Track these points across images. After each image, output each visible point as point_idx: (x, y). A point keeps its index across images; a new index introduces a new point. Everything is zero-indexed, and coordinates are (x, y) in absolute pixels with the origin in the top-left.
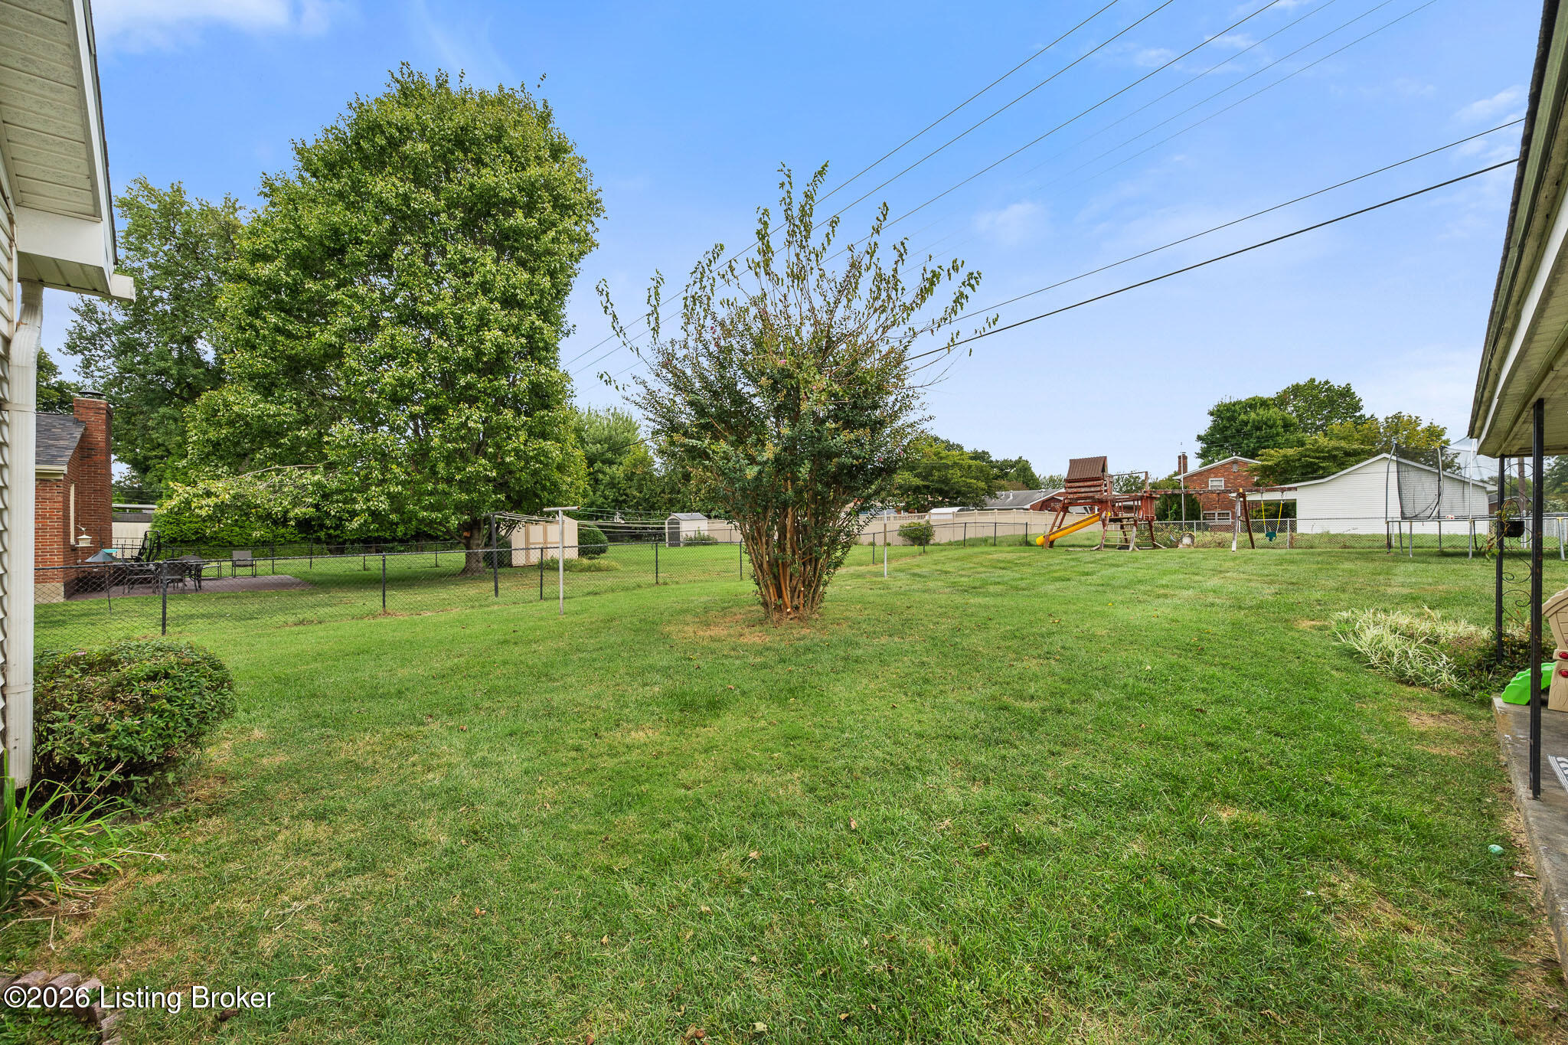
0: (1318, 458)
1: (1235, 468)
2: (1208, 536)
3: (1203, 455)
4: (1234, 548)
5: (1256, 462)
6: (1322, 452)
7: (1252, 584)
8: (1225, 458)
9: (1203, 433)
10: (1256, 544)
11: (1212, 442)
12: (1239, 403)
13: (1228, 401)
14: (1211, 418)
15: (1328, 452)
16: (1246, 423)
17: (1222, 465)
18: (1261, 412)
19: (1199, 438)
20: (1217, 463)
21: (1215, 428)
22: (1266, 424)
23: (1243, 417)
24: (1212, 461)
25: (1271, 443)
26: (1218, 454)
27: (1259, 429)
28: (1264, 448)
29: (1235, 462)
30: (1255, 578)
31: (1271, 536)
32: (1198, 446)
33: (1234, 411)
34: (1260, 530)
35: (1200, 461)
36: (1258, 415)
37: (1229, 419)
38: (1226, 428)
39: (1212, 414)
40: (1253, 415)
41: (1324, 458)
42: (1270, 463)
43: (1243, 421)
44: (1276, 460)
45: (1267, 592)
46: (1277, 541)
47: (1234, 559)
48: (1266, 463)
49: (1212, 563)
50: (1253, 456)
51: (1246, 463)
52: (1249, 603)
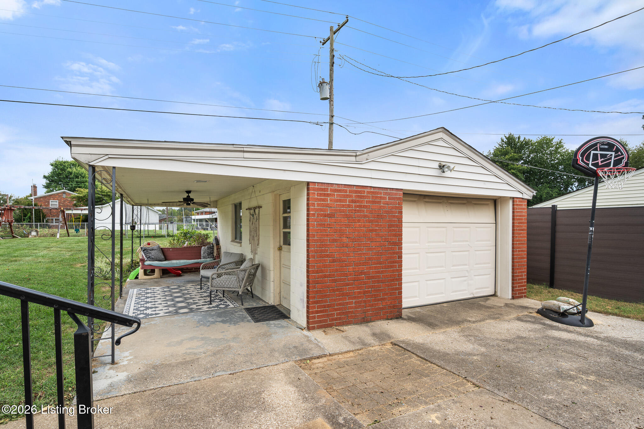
0: (103, 195)
1: (64, 196)
2: (46, 231)
3: (47, 187)
4: (58, 236)
5: (75, 194)
6: (104, 192)
7: (62, 252)
8: (60, 190)
9: (47, 175)
10: (70, 234)
11: (52, 181)
12: (67, 162)
13: (61, 160)
14: (52, 167)
15: (106, 193)
16: (71, 173)
17: (58, 194)
18: (79, 169)
19: (45, 177)
20: (55, 192)
21: (54, 173)
22: (81, 175)
23: (69, 169)
24: (53, 191)
25: (83, 185)
26: (56, 187)
27: (77, 177)
28: (79, 187)
29: (64, 193)
30: (64, 249)
31: (77, 231)
32: (45, 182)
33: (65, 166)
34: (72, 228)
35: (45, 190)
36: (77, 170)
37: (62, 170)
38: (60, 174)
39: (52, 165)
40: (74, 170)
41: (105, 195)
42: (81, 195)
43: (69, 172)
44: (84, 194)
45: (67, 255)
46: (80, 233)
47: (57, 242)
48: (79, 195)
49: (45, 244)
50: (74, 190)
51: (70, 194)
52: (58, 260)
